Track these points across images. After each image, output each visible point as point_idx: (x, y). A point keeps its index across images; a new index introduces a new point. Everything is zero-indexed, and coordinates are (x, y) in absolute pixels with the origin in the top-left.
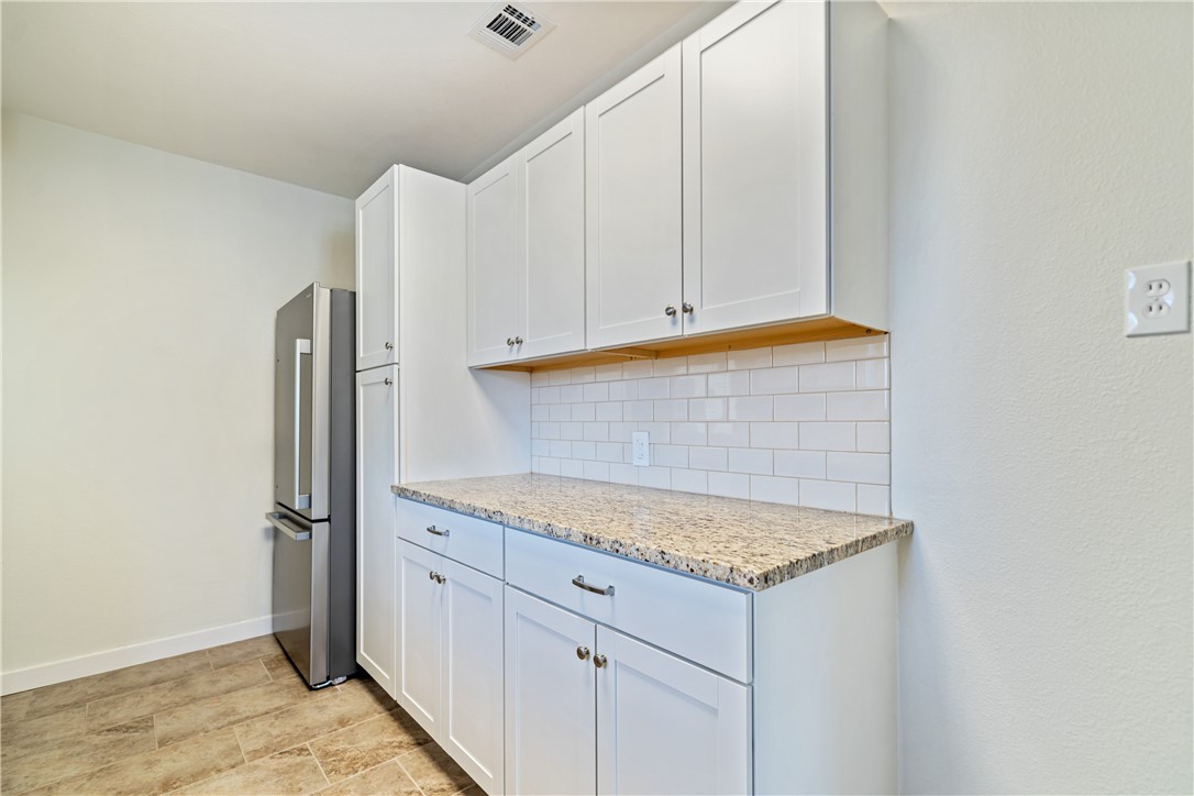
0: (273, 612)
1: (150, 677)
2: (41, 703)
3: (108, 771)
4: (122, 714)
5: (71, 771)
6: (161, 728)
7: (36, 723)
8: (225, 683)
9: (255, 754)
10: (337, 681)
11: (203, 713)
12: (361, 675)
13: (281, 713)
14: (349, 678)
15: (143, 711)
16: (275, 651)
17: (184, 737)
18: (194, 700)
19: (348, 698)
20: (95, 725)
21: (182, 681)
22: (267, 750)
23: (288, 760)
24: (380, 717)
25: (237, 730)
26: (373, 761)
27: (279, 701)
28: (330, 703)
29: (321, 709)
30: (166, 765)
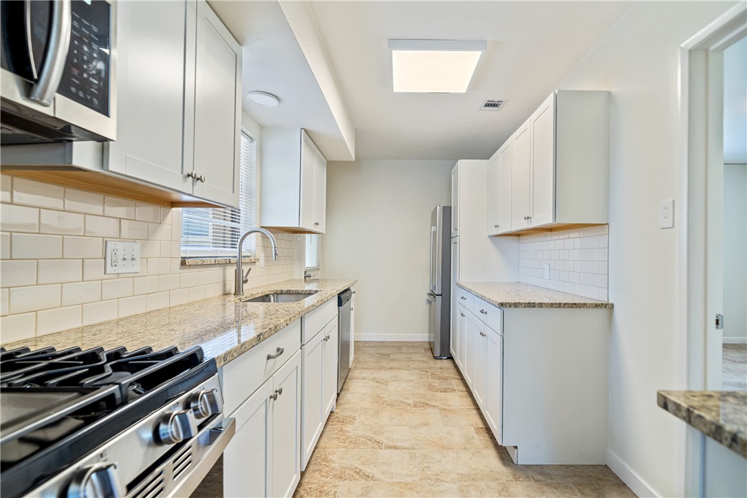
0: (429, 333)
1: (392, 345)
2: (366, 345)
3: (379, 362)
4: (384, 351)
5: (371, 360)
6: (392, 357)
7: (364, 348)
8: (411, 351)
9: (414, 369)
10: (444, 358)
11: (403, 356)
12: (451, 358)
13: (424, 362)
14: (448, 358)
15: (388, 352)
16: (428, 346)
17: (397, 360)
18: (402, 353)
19: (446, 363)
20: (377, 352)
21: (399, 348)
22: (417, 369)
23: (421, 372)
24: (453, 370)
25: (411, 362)
26: (446, 379)
27: (424, 359)
28: (439, 363)
29: (436, 364)
30: (392, 364)
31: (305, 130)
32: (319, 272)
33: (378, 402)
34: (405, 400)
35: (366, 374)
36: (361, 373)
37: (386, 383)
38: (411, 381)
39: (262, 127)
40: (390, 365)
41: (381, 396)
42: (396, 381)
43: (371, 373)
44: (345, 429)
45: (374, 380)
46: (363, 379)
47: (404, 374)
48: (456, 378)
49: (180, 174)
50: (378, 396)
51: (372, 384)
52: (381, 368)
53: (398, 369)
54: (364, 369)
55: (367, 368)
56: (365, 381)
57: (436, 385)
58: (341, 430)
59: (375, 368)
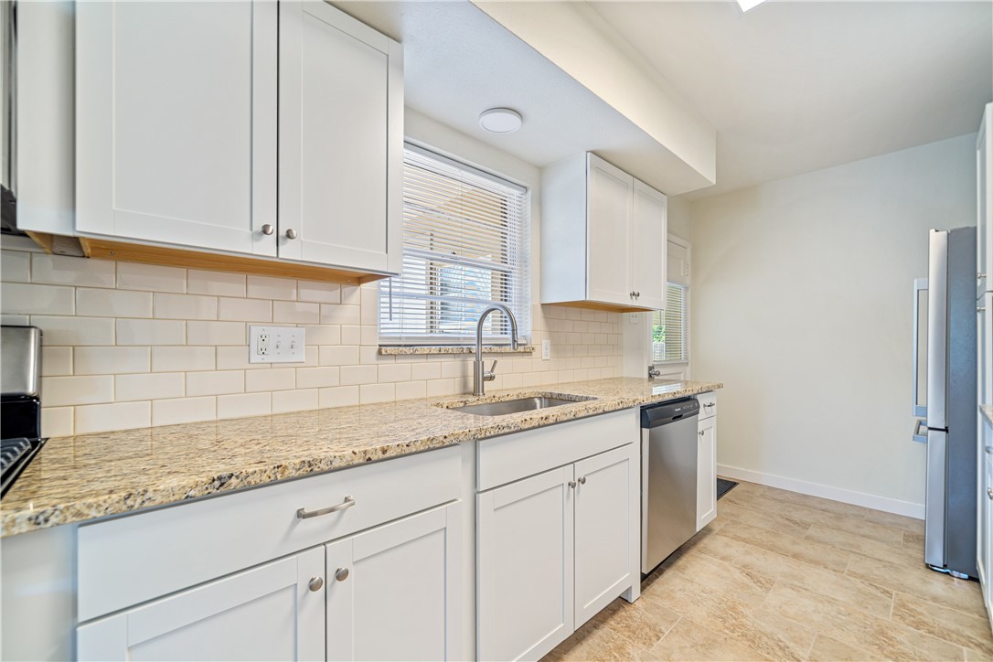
1: (823, 507)
3: (776, 535)
5: (763, 525)
6: (811, 531)
8: (866, 531)
9: (853, 574)
10: (956, 574)
11: (838, 538)
12: (976, 580)
13: (890, 565)
14: (970, 579)
15: (809, 519)
17: (821, 542)
18: (839, 529)
20: (784, 513)
22: (862, 577)
23: (871, 589)
25: (853, 557)
26: (941, 634)
27: (894, 560)
28: (938, 585)
29: (925, 582)
30: (802, 548)
31: (593, 152)
32: (688, 368)
33: (724, 620)
34: (791, 644)
35: (736, 550)
36: (727, 545)
37: (766, 583)
38: (831, 601)
39: (541, 170)
40: (797, 549)
41: (740, 608)
42: (793, 587)
43: (747, 553)
44: (629, 649)
45: (746, 569)
46: (723, 558)
47: (821, 580)
48: (979, 645)
49: (248, 230)
50: (733, 609)
51: (738, 575)
52: (773, 548)
53: (811, 561)
54: (737, 538)
55: (744, 540)
56: (726, 564)
57: (900, 638)
58: (620, 649)
59: (760, 545)
